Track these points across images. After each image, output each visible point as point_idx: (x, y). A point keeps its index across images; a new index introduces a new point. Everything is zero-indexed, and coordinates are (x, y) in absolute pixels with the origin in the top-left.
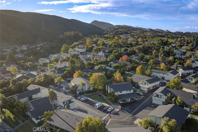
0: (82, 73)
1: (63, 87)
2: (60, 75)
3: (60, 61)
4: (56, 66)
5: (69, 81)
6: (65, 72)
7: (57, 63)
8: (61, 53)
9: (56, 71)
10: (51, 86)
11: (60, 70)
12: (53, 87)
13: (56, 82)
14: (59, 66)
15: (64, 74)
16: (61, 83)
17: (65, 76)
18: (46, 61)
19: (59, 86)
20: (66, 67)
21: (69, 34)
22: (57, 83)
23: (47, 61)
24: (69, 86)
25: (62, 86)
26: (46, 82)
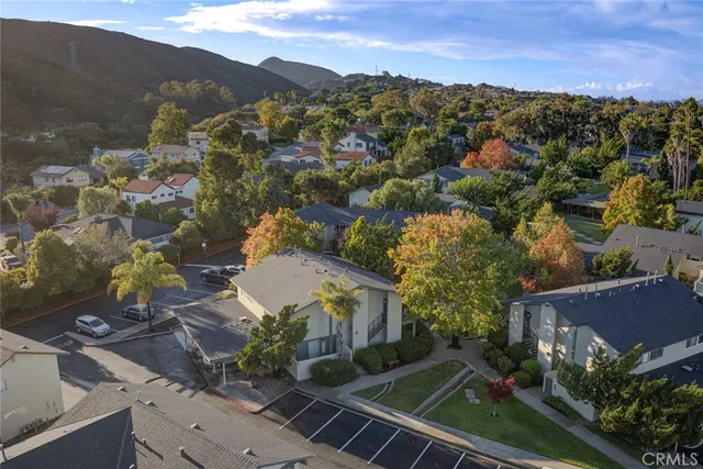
0: (302, 228)
1: (174, 323)
2: (148, 242)
3: (151, 175)
4: (124, 195)
5: (218, 282)
6: (183, 224)
7: (129, 180)
8: (151, 144)
9: (127, 223)
10: (89, 319)
11: (151, 220)
12: (104, 327)
13: (124, 287)
14: (141, 198)
15: (175, 240)
16: (159, 294)
17: (183, 253)
18: (69, 181)
19: (151, 318)
20: (182, 202)
21: (179, 90)
22: (131, 297)
23: (79, 178)
24: (222, 319)
25: (172, 314)
26: (55, 290)
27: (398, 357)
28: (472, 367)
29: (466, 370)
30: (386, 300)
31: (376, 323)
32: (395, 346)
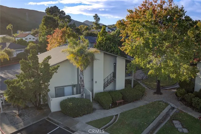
4: (16, 39)
27: (123, 99)
28: (173, 105)
29: (169, 107)
30: (115, 63)
31: (109, 78)
32: (121, 91)
